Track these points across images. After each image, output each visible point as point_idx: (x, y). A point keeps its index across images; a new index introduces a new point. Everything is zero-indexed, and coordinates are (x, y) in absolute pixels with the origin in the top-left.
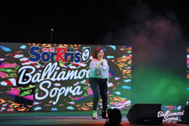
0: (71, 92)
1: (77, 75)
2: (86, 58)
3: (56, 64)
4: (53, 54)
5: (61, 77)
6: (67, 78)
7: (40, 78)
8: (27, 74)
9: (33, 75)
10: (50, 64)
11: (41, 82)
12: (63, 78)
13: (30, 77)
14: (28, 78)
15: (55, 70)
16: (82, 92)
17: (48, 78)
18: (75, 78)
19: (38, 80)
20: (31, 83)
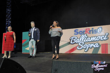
0: (93, 46)
1: (96, 39)
2: (99, 31)
3: (85, 35)
4: (84, 31)
5: (88, 40)
6: (91, 40)
7: (79, 41)
8: (74, 40)
9: (76, 40)
10: (83, 35)
11: (80, 42)
12: (89, 40)
13: (75, 40)
14: (74, 41)
15: (85, 37)
16: (99, 46)
17: (82, 41)
18: (95, 40)
19: (78, 42)
20: (75, 43)
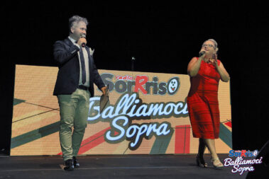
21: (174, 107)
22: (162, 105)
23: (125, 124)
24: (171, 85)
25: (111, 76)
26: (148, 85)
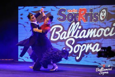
21: (103, 31)
22: (95, 30)
23: (73, 44)
24: (101, 14)
25: (64, 10)
26: (87, 15)
